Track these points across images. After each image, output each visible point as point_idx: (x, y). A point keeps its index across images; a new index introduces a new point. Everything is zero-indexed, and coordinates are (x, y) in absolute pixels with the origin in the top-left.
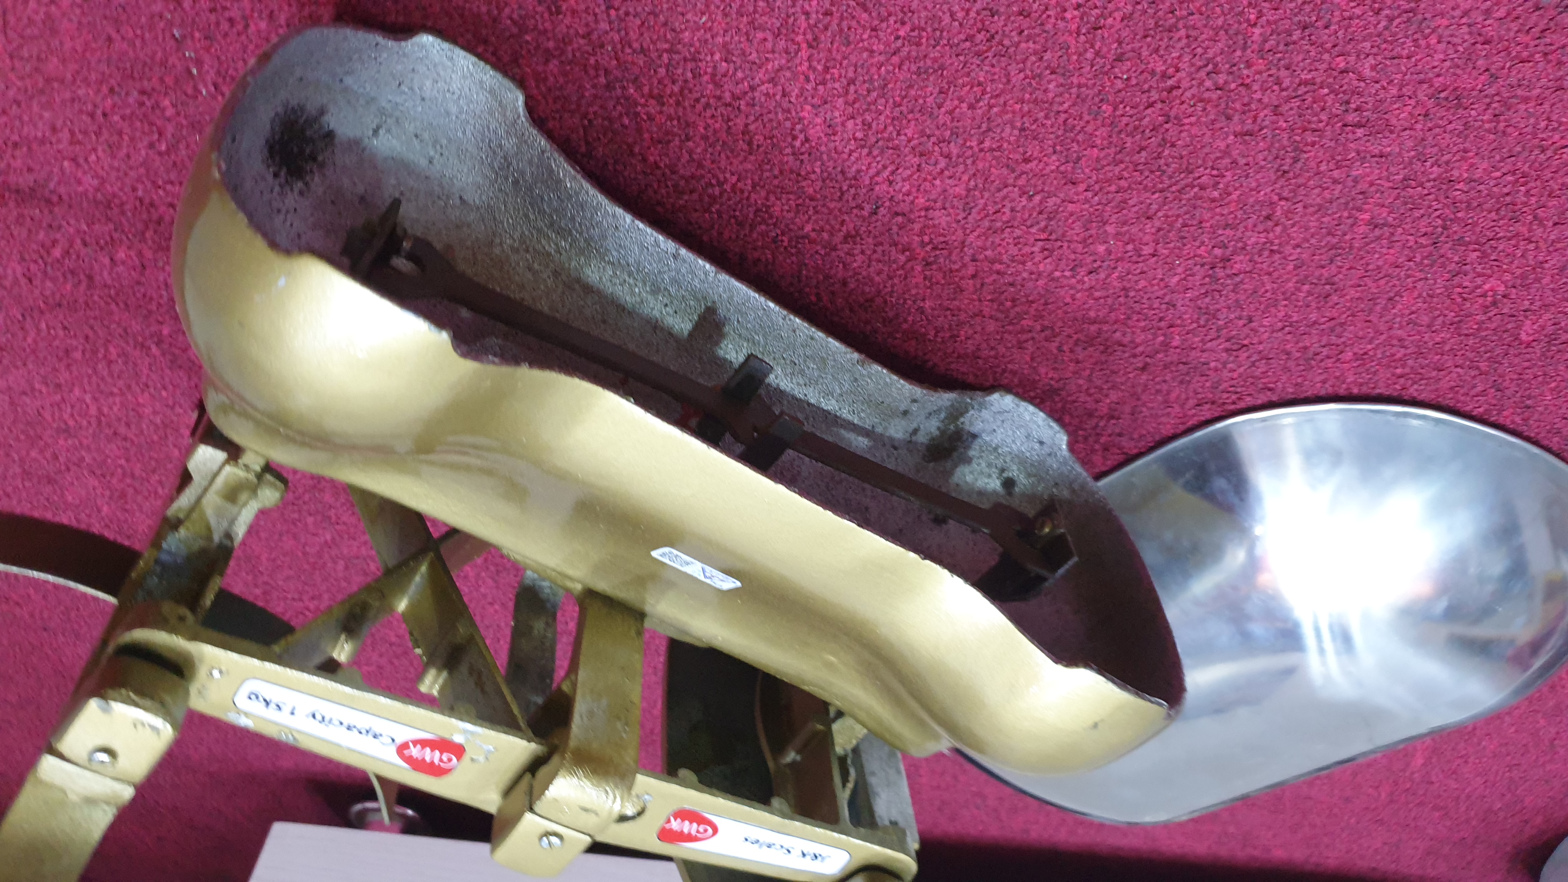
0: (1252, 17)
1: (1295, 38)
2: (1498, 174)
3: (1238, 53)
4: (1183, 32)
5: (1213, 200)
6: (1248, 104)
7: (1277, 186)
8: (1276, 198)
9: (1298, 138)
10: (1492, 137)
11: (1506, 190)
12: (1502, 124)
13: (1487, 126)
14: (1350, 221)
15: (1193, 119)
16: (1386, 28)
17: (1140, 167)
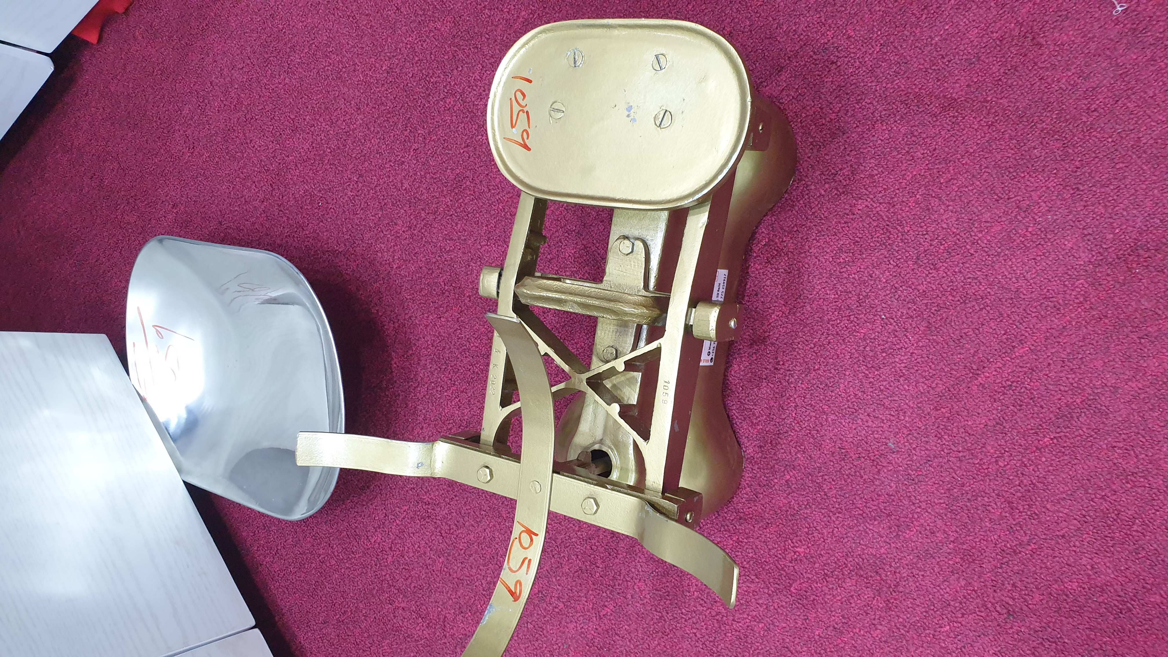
0: (816, 367)
1: (821, 386)
2: (835, 500)
3: (803, 375)
4: (795, 353)
5: (752, 423)
6: (791, 396)
7: (774, 437)
8: (769, 441)
9: (793, 424)
10: (843, 482)
11: (832, 510)
12: (849, 480)
13: (845, 477)
14: (782, 474)
15: (772, 386)
16: (845, 409)
17: (744, 387)
